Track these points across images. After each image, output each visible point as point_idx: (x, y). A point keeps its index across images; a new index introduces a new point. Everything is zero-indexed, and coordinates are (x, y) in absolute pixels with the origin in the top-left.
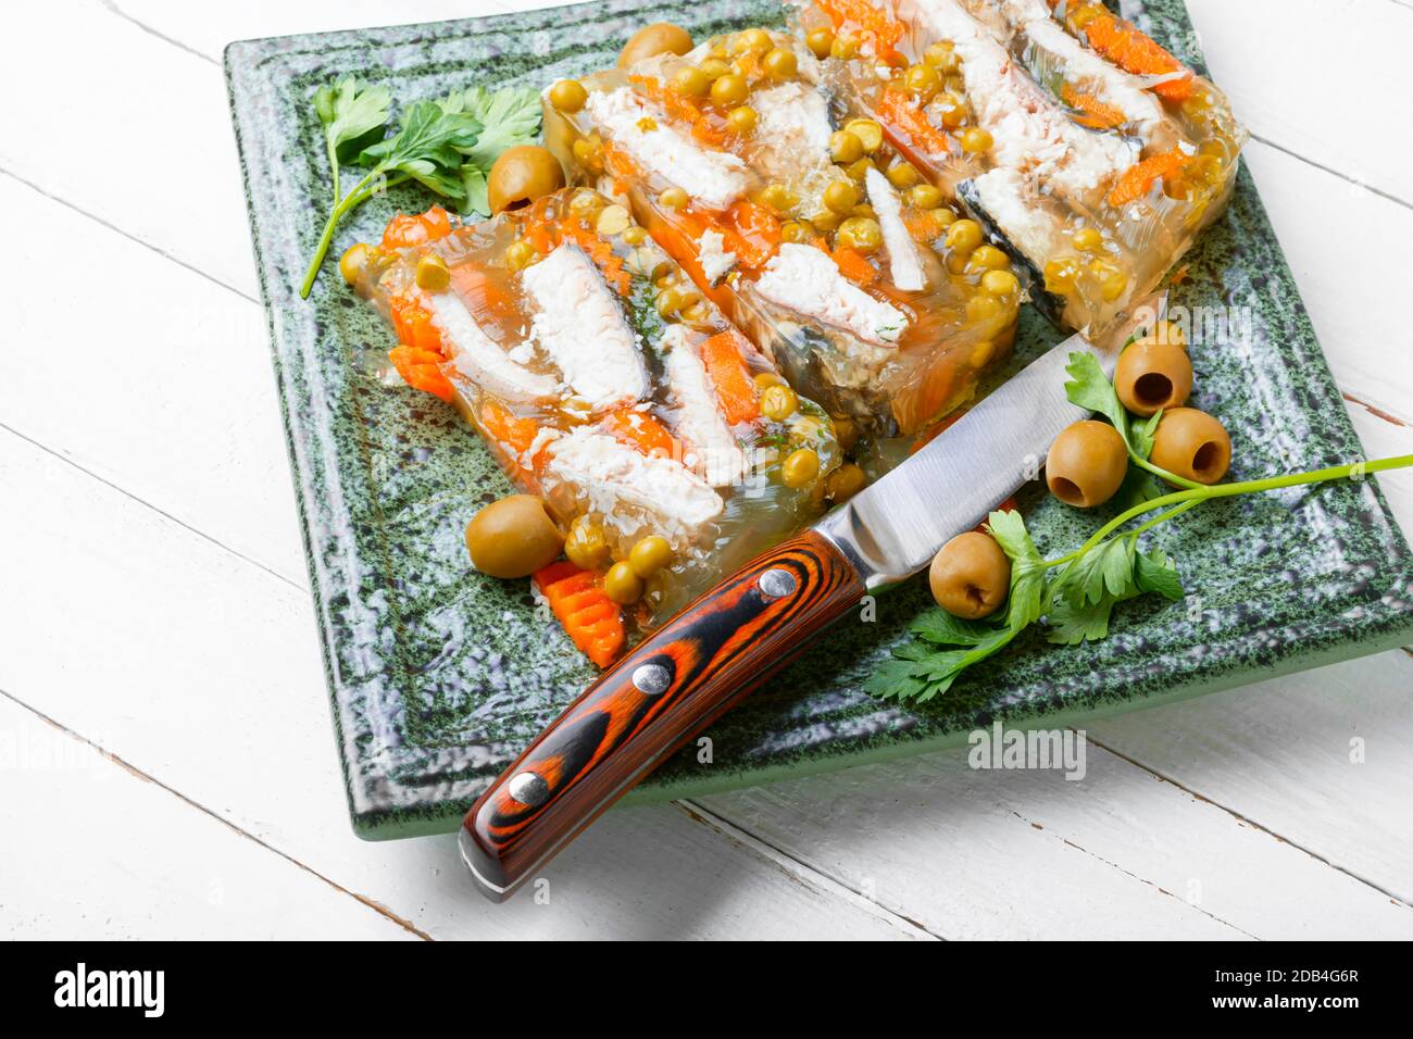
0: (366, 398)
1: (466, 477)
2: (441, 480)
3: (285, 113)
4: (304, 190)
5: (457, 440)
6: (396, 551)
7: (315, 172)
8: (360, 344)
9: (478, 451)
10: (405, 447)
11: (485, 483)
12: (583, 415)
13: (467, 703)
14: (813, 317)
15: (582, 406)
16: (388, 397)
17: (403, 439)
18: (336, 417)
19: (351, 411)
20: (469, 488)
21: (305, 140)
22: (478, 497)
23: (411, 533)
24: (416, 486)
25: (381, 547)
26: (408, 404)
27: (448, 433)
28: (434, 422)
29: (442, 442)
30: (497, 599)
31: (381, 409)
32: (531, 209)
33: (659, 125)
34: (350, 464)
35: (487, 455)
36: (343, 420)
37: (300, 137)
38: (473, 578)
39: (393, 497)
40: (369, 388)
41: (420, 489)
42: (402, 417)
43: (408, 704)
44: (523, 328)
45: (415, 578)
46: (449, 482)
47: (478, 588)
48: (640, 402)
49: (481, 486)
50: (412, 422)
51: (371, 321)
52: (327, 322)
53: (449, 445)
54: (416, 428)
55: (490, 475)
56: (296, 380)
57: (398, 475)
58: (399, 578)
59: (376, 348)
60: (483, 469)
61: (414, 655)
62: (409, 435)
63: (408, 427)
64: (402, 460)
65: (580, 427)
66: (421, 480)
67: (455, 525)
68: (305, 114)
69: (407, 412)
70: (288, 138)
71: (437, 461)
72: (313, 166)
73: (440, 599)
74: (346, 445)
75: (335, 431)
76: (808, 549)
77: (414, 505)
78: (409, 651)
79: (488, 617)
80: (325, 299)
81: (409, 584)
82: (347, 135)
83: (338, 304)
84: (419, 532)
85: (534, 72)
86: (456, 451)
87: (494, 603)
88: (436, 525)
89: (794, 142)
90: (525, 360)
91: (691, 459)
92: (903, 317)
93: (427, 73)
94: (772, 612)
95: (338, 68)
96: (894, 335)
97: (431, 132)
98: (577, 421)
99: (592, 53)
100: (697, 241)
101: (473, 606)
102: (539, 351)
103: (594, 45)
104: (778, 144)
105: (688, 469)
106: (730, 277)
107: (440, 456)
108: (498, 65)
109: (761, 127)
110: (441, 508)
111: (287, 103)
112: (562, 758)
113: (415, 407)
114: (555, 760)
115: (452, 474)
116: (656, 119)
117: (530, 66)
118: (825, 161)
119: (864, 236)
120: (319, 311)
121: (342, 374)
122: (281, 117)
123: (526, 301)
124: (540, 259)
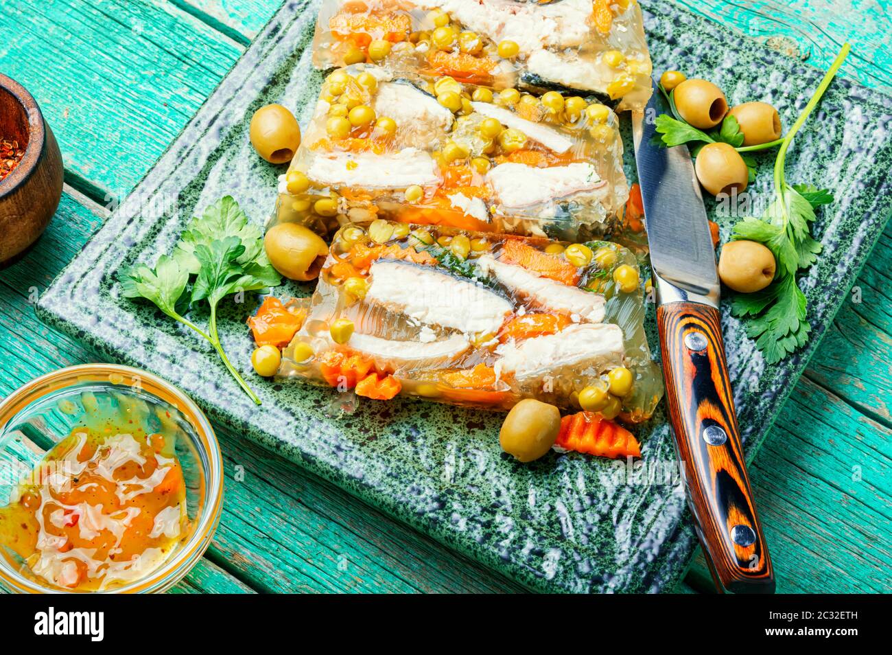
0: (353, 428)
1: (446, 424)
2: (440, 436)
3: (120, 316)
4: (181, 348)
5: (418, 410)
6: (473, 490)
7: (172, 335)
8: (314, 404)
9: (434, 407)
10: (402, 435)
11: (459, 419)
12: (495, 340)
13: (606, 530)
15: (487, 338)
16: (361, 418)
17: (397, 433)
18: (360, 450)
19: (361, 440)
20: (456, 429)
21: (146, 322)
22: (467, 429)
23: (464, 475)
24: (434, 449)
25: (466, 494)
26: (373, 413)
27: (410, 410)
28: (397, 411)
29: (414, 417)
30: (545, 469)
31: (367, 427)
32: (330, 261)
33: (355, 161)
34: (398, 467)
35: (441, 404)
36: (362, 448)
37: (142, 322)
38: (520, 470)
39: (434, 465)
40: (347, 422)
41: (438, 449)
42: (380, 422)
43: (589, 555)
44: (408, 322)
45: (498, 494)
46: (444, 434)
47: (529, 472)
48: (515, 311)
49: (459, 422)
50: (388, 420)
51: (299, 387)
52: (287, 406)
53: (419, 416)
54: (394, 422)
55: (455, 413)
56: (315, 449)
57: (420, 452)
58: (493, 501)
59: (322, 398)
60: (449, 413)
61: (551, 531)
62: (396, 428)
63: (389, 425)
64: (410, 443)
65: (498, 348)
66: (432, 445)
67: (475, 451)
68: (127, 308)
69: (378, 417)
70: (138, 327)
71: (425, 429)
72: (167, 331)
73: (522, 493)
74: (384, 459)
75: (369, 457)
77: (446, 460)
78: (547, 531)
79: (554, 482)
80: (269, 395)
81: (501, 499)
82: (174, 299)
83: (276, 392)
84: (467, 471)
85: (204, 190)
86: (425, 416)
87: (547, 472)
88: (469, 460)
89: (424, 118)
90: (433, 337)
91: (575, 318)
92: (588, 164)
93: (156, 234)
94: (713, 357)
95: (113, 268)
96: (596, 177)
97: (217, 261)
98: (495, 347)
99: (221, 155)
100: (452, 206)
101: (541, 483)
102: (432, 327)
103: (217, 150)
104: (419, 126)
105: (580, 324)
106: (492, 211)
107: (422, 425)
108: (184, 200)
109: (398, 123)
110: (459, 450)
111: (112, 309)
112: (734, 508)
113: (379, 412)
114: (733, 512)
115: (439, 429)
116: (350, 159)
117: (199, 187)
118: (449, 115)
119: (520, 139)
120: (276, 404)
121: (330, 425)
122: (120, 319)
123: (390, 309)
124: (370, 281)
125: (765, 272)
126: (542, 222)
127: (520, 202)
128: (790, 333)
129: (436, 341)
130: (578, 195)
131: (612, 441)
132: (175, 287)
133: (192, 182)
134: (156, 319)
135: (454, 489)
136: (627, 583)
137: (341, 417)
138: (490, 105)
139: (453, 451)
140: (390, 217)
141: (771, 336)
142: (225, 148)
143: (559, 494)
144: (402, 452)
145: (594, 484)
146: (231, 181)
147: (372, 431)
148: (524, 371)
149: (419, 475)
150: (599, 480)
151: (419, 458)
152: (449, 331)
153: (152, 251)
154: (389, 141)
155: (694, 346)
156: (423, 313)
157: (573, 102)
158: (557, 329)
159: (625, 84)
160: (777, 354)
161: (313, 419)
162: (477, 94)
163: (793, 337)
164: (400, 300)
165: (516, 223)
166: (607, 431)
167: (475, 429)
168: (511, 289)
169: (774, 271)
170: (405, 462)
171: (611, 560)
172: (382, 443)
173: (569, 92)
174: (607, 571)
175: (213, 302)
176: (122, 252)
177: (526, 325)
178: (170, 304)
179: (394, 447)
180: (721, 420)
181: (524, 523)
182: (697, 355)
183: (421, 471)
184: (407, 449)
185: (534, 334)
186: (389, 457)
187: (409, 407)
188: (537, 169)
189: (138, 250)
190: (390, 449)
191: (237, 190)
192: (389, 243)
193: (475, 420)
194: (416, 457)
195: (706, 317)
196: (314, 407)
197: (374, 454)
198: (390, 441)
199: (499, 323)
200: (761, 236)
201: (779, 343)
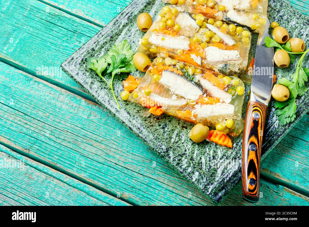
0: (147, 121)
1: (176, 125)
2: (173, 129)
3: (85, 73)
4: (101, 87)
5: (168, 119)
6: (178, 148)
7: (99, 82)
8: (137, 111)
9: (173, 119)
10: (161, 126)
11: (180, 124)
12: (195, 103)
13: (215, 169)
14: (223, 61)
15: (193, 102)
16: (150, 119)
17: (160, 125)
18: (147, 129)
19: (148, 126)
20: (178, 127)
21: (92, 76)
22: (182, 128)
23: (176, 143)
24: (170, 133)
25: (175, 149)
26: (154, 118)
27: (166, 119)
28: (162, 118)
29: (166, 121)
30: (202, 146)
31: (151, 122)
32: (151, 68)
33: (165, 38)
35: (176, 119)
36: (148, 129)
37: (91, 76)
38: (194, 144)
39: (168, 138)
40: (146, 119)
41: (171, 133)
42: (156, 121)
43: (207, 176)
44: (170, 92)
45: (185, 151)
46: (174, 128)
47: (197, 146)
48: (203, 95)
49: (180, 125)
50: (158, 121)
51: (134, 105)
52: (128, 111)
53: (168, 121)
54: (160, 121)
55: (179, 122)
56: (133, 126)
57: (165, 133)
58: (183, 153)
59: (140, 110)
60: (177, 122)
61: (198, 166)
64: (163, 129)
65: (195, 105)
66: (169, 131)
67: (182, 136)
68: (88, 71)
69: (155, 119)
70: (89, 78)
71: (169, 126)
72: (98, 80)
73: (193, 152)
74: (153, 133)
75: (149, 132)
76: (254, 105)
77: (173, 137)
78: (197, 166)
79: (203, 150)
80: (124, 106)
81: (186, 153)
82: (102, 71)
83: (126, 106)
84: (178, 141)
85: (120, 36)
86: (170, 121)
87: (202, 147)
88: (179, 138)
89: (190, 27)
90: (176, 98)
91: (221, 101)
92: (237, 51)
93: (102, 48)
94: (260, 122)
95: (86, 57)
96: (239, 56)
97: (117, 61)
98: (194, 105)
99: (127, 26)
100: (191, 58)
101: (199, 150)
102: (177, 95)
103: (127, 24)
104: (187, 29)
105: (222, 103)
106: (203, 62)
107: (168, 124)
108: (113, 38)
109: (181, 27)
110: (177, 134)
111: (83, 71)
112: (252, 172)
113: (156, 117)
114: (251, 174)
115: (173, 126)
116: (163, 37)
117: (118, 35)
118: (198, 27)
119: (218, 39)
120: (125, 110)
121: (140, 119)
122: (85, 74)
123: (165, 86)
124: (161, 77)
125: (286, 96)
126: (218, 68)
127: (212, 61)
128: (289, 117)
129: (176, 100)
130: (231, 61)
131: (224, 141)
132: (103, 67)
133: (116, 33)
134: (96, 76)
135: (172, 147)
136: (216, 187)
137: (144, 117)
138: (212, 25)
139: (175, 134)
140: (172, 57)
141: (283, 116)
142: (129, 23)
143: (204, 154)
144: (159, 132)
145: (215, 153)
146: (129, 35)
147: (152, 124)
148: (201, 115)
149: (162, 140)
150: (217, 152)
151: (164, 135)
152: (182, 97)
153: (99, 53)
154: (177, 33)
155: (255, 117)
156: (175, 90)
157: (239, 28)
158: (214, 103)
159: (257, 26)
160: (283, 123)
161: (135, 117)
162: (209, 21)
163: (290, 118)
164: (169, 85)
165: (210, 66)
166: (223, 138)
167: (184, 128)
168: (204, 87)
169: (288, 96)
170: (159, 135)
171: (214, 179)
172: (154, 128)
173: (239, 25)
174: (211, 182)
175: (113, 74)
176: (90, 52)
177: (205, 100)
178: (100, 72)
179: (158, 130)
180: (256, 143)
181: (191, 162)
182: (255, 120)
183: (163, 139)
184: (162, 131)
185: (207, 104)
186: (155, 133)
187: (166, 117)
188: (221, 50)
189: (95, 52)
190: (156, 130)
191: (130, 37)
192: (170, 66)
193: (185, 125)
194: (163, 134)
195: (262, 108)
196: (136, 112)
197: (151, 131)
198: (157, 128)
199: (197, 98)
200: (286, 84)
201: (285, 119)
